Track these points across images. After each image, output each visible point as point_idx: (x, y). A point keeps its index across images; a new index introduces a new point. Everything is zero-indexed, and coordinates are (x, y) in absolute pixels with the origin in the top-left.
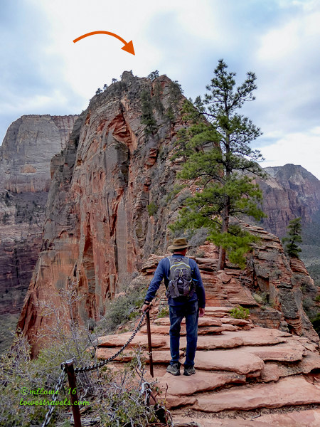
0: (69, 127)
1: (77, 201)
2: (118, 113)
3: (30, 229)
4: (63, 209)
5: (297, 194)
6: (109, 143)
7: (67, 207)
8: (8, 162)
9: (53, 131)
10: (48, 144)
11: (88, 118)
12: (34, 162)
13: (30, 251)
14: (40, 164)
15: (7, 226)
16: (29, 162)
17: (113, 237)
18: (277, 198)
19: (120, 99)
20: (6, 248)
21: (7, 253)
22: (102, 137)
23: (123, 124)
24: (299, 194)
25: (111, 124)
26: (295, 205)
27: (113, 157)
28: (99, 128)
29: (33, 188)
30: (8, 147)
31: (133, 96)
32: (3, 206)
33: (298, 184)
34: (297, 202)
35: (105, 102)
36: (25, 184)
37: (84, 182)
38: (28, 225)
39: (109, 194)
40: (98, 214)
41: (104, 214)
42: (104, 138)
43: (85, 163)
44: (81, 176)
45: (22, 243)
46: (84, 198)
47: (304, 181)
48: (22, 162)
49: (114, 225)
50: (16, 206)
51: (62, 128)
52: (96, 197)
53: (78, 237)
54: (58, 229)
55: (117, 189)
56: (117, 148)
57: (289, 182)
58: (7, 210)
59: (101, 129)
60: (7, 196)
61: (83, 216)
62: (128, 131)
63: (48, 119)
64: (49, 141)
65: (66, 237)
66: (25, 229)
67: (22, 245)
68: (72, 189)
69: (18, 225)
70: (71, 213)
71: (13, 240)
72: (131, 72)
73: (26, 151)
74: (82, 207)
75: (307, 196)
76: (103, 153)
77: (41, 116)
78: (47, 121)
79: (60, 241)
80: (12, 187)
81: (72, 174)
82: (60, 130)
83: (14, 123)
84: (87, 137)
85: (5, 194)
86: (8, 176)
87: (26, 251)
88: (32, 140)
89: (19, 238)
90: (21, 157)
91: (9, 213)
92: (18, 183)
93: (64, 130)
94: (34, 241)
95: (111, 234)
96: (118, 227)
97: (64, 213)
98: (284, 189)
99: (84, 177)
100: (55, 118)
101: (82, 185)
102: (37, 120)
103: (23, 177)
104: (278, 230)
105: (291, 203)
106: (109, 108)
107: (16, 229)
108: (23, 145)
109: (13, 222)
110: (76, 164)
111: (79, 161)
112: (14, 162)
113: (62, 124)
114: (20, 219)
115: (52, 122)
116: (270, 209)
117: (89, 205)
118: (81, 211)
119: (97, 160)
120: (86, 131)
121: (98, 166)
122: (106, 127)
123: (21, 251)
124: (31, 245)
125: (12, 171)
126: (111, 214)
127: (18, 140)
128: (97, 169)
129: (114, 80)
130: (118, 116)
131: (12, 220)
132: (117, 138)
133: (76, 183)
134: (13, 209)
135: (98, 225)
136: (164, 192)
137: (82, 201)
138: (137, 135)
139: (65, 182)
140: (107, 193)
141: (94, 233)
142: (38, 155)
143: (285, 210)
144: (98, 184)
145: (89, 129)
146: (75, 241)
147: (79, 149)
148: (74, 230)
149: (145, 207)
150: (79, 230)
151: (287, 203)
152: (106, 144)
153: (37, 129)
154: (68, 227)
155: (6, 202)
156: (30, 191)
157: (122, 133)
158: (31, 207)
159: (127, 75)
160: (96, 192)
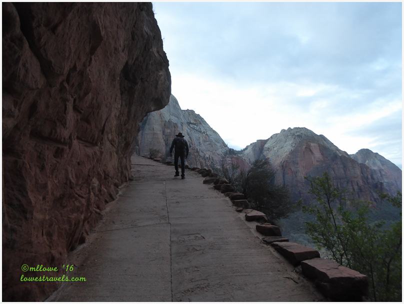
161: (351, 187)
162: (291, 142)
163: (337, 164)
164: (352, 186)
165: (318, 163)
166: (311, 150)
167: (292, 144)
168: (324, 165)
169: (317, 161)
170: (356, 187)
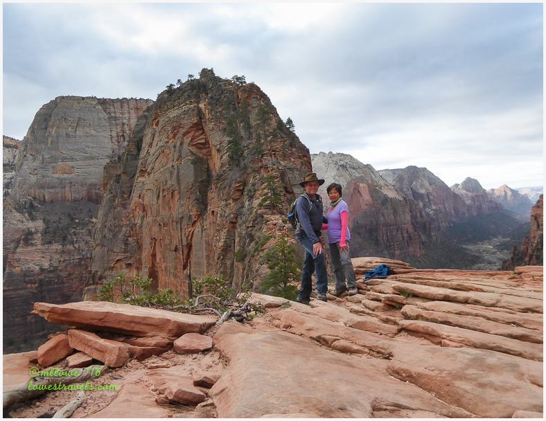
0: (122, 114)
1: (138, 221)
2: (195, 120)
3: (63, 252)
4: (120, 231)
5: (421, 204)
6: (183, 155)
7: (124, 229)
8: (35, 159)
9: (100, 119)
10: (92, 135)
11: (155, 119)
12: (72, 159)
13: (63, 283)
14: (80, 163)
15: (30, 248)
16: (64, 159)
17: (187, 271)
18: (395, 211)
19: (198, 103)
20: (27, 279)
21: (29, 286)
22: (175, 147)
23: (202, 134)
24: (424, 205)
25: (187, 133)
26: (419, 220)
27: (188, 174)
28: (171, 135)
29: (68, 195)
30: (35, 140)
31: (214, 102)
32: (24, 220)
33: (423, 191)
34: (421, 216)
35: (180, 104)
36: (58, 190)
37: (149, 199)
38: (60, 247)
39: (182, 218)
40: (167, 241)
41: (175, 242)
42: (177, 149)
43: (152, 175)
44: (144, 191)
45: (50, 272)
46: (149, 219)
47: (430, 189)
48: (54, 159)
49: (189, 255)
50: (44, 220)
51: (113, 115)
52: (166, 220)
53: (138, 269)
54: (111, 258)
55: (194, 213)
56: (194, 163)
57: (412, 189)
58: (31, 225)
59: (174, 137)
60: (32, 206)
61: (147, 242)
62: (207, 142)
63: (94, 103)
64: (93, 132)
65: (121, 268)
66: (56, 252)
67: (51, 275)
68: (132, 206)
69: (46, 246)
70: (130, 237)
71: (37, 268)
72: (212, 71)
73: (60, 144)
74: (145, 231)
75: (434, 207)
76: (176, 167)
77: (83, 98)
78: (91, 105)
79: (114, 273)
80: (38, 193)
81: (131, 186)
82: (109, 118)
83: (46, 107)
84: (154, 144)
85: (28, 202)
86: (33, 179)
87: (57, 283)
88: (70, 129)
89: (46, 265)
90: (54, 153)
91: (33, 230)
92: (48, 188)
93: (116, 119)
94: (69, 269)
95: (185, 267)
96: (193, 259)
97: (121, 236)
98: (405, 198)
99: (149, 193)
100: (103, 102)
101: (146, 202)
102: (79, 103)
103: (56, 181)
104: (397, 252)
105: (414, 217)
106: (185, 113)
107: (43, 252)
108: (58, 137)
109: (39, 242)
110: (137, 175)
111: (142, 170)
112: (43, 159)
113: (112, 110)
114: (48, 238)
115: (99, 107)
116: (387, 225)
117: (156, 229)
118: (144, 235)
119: (168, 175)
120: (154, 135)
121: (169, 182)
122: (180, 135)
123: (50, 282)
124: (64, 274)
125: (41, 171)
126: (185, 243)
127: (49, 129)
128: (168, 186)
129: (190, 76)
130: (196, 124)
131: (38, 239)
132: (194, 150)
133: (137, 199)
134: (39, 224)
135: (167, 255)
136: (251, 237)
137: (145, 223)
138: (219, 151)
139: (122, 197)
140: (180, 216)
141: (161, 264)
142: (77, 150)
143: (406, 226)
144: (168, 204)
145: (157, 135)
146: (134, 273)
147: (142, 156)
148: (133, 259)
149: (230, 247)
150: (140, 259)
151: (408, 217)
152: (180, 156)
153: (77, 115)
154: (125, 255)
155: (30, 214)
156: (64, 199)
157: (201, 144)
158: (65, 221)
159: (207, 73)
160: (165, 213)
161: (401, 236)
162: (333, 174)
163: (387, 208)
164: (402, 234)
165: (367, 207)
166: (359, 192)
167: (335, 176)
168: (373, 209)
169: (366, 204)
170: (405, 235)
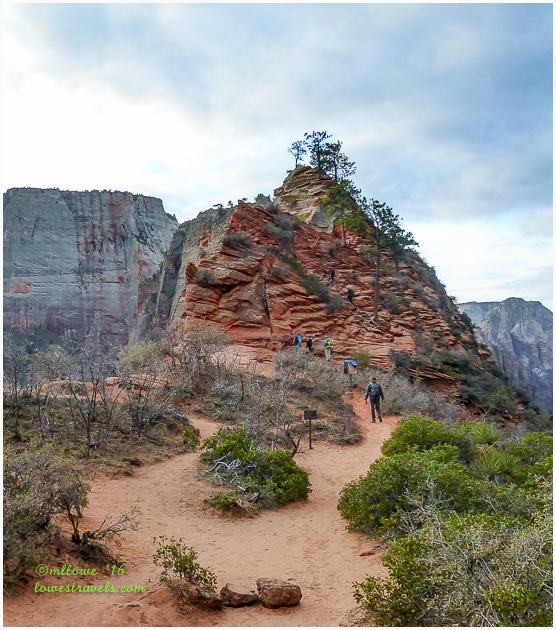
0: (92, 212)
5: (526, 361)
9: (63, 219)
10: (53, 241)
12: (28, 273)
14: (38, 278)
16: (18, 273)
29: (23, 321)
33: (530, 340)
34: (521, 378)
36: (10, 313)
51: (80, 213)
57: (512, 335)
63: (56, 197)
64: (55, 237)
73: (14, 253)
75: (547, 367)
77: (43, 191)
78: (53, 199)
82: (75, 218)
88: (26, 233)
93: (84, 219)
100: (67, 196)
102: (37, 197)
103: (8, 301)
108: (10, 243)
113: (80, 206)
115: (63, 203)
142: (34, 261)
153: (35, 213)
